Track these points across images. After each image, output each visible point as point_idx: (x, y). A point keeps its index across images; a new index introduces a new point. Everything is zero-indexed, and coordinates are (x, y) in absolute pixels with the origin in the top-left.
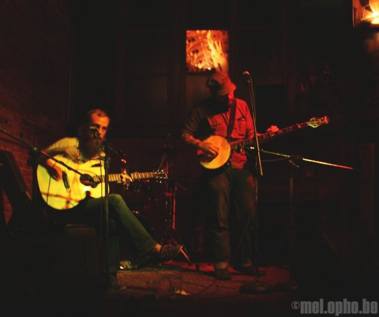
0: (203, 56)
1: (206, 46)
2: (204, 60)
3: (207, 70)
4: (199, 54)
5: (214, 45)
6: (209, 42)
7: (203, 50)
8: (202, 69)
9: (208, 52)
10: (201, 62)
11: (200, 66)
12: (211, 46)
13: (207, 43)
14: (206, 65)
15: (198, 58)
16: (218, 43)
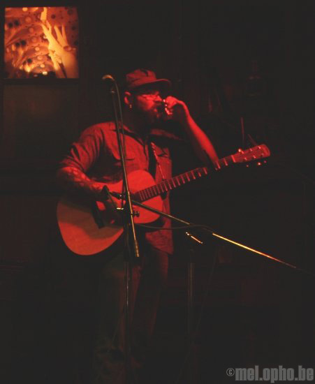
0: (34, 51)
1: (40, 33)
2: (36, 58)
3: (41, 75)
4: (27, 48)
5: (54, 33)
6: (44, 28)
7: (34, 40)
8: (32, 73)
9: (42, 44)
10: (30, 62)
11: (28, 69)
12: (48, 35)
13: (41, 28)
14: (39, 67)
15: (25, 54)
16: (60, 29)
